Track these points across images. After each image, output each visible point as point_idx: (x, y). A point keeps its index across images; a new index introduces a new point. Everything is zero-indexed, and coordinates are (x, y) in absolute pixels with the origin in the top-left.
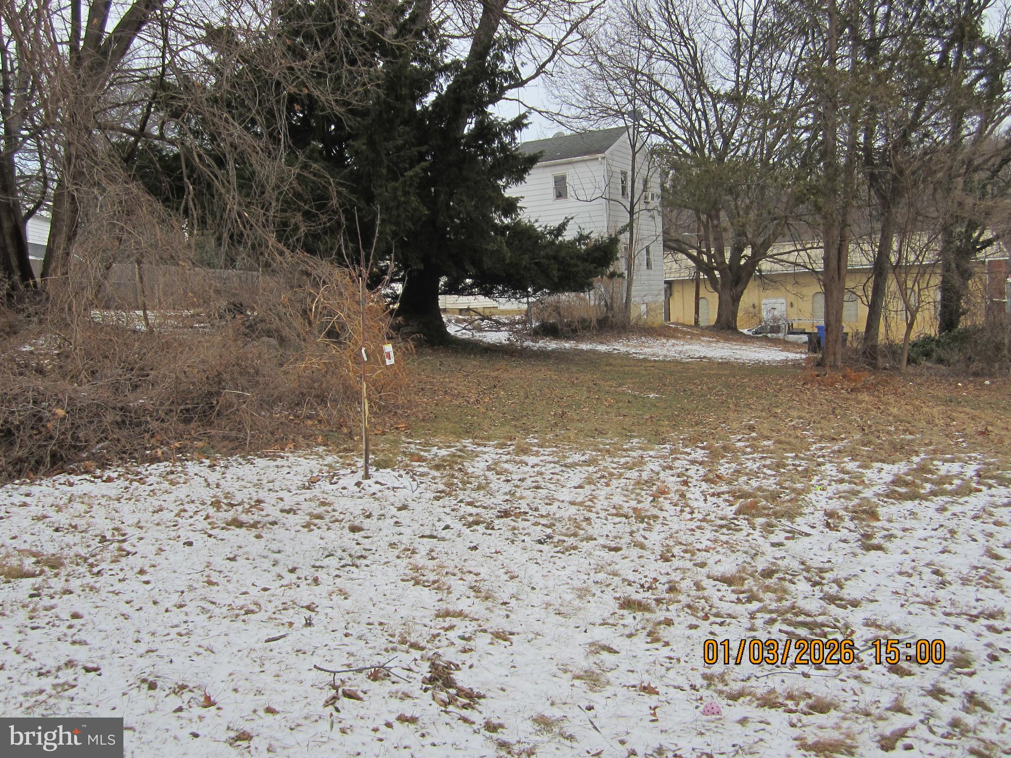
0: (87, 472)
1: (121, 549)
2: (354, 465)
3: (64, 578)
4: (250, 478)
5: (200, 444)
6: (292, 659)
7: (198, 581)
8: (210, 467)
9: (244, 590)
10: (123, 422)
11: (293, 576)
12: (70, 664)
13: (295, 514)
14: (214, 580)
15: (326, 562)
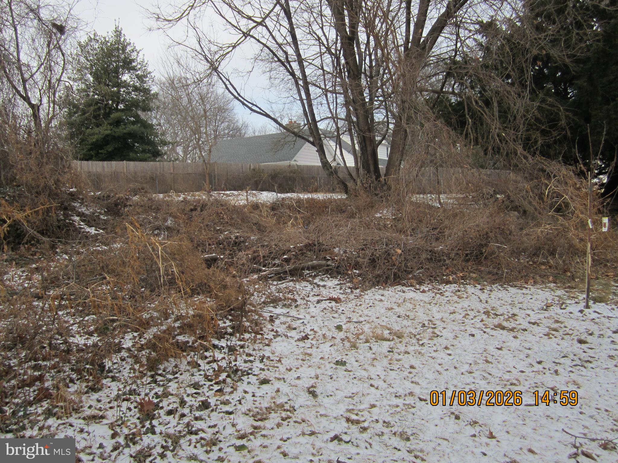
0: (412, 286)
1: (433, 333)
2: (577, 298)
3: (404, 345)
4: (507, 299)
5: (474, 275)
6: (544, 421)
7: (480, 359)
8: (481, 289)
9: (509, 369)
10: (431, 259)
11: (540, 367)
12: (411, 394)
13: (538, 325)
14: (489, 359)
15: (562, 361)
